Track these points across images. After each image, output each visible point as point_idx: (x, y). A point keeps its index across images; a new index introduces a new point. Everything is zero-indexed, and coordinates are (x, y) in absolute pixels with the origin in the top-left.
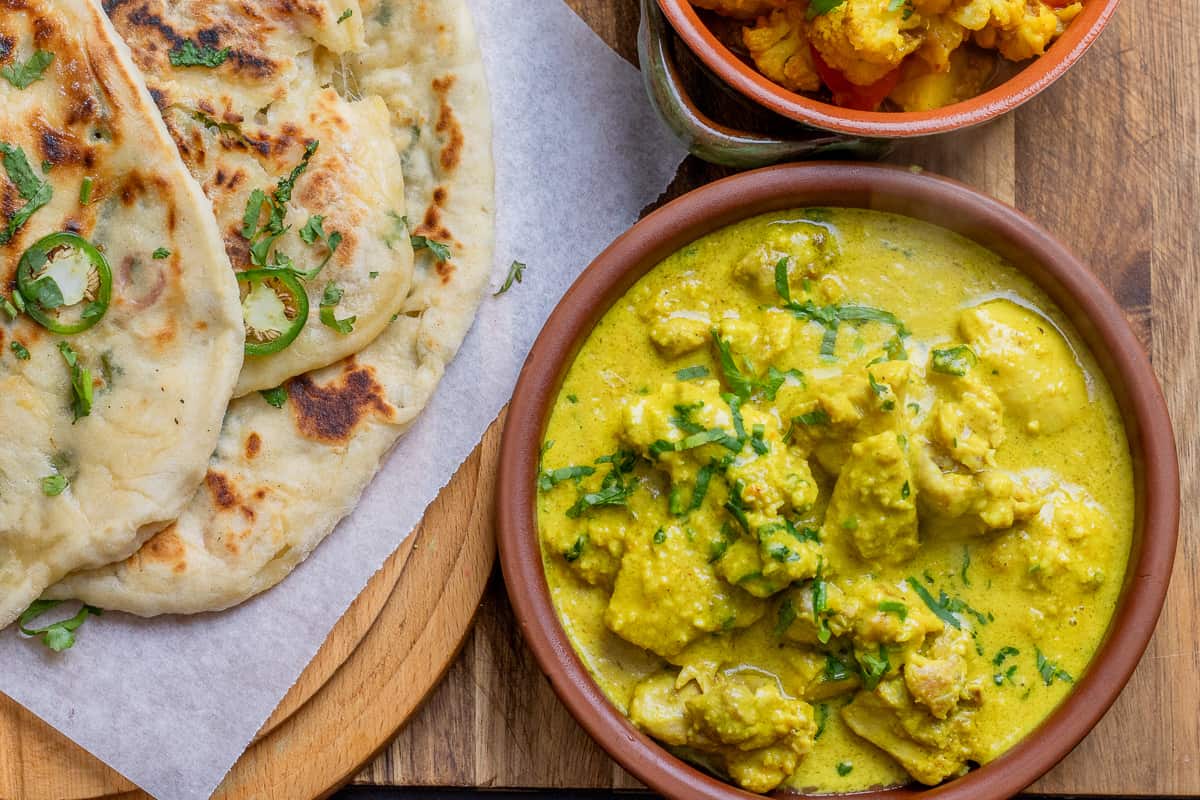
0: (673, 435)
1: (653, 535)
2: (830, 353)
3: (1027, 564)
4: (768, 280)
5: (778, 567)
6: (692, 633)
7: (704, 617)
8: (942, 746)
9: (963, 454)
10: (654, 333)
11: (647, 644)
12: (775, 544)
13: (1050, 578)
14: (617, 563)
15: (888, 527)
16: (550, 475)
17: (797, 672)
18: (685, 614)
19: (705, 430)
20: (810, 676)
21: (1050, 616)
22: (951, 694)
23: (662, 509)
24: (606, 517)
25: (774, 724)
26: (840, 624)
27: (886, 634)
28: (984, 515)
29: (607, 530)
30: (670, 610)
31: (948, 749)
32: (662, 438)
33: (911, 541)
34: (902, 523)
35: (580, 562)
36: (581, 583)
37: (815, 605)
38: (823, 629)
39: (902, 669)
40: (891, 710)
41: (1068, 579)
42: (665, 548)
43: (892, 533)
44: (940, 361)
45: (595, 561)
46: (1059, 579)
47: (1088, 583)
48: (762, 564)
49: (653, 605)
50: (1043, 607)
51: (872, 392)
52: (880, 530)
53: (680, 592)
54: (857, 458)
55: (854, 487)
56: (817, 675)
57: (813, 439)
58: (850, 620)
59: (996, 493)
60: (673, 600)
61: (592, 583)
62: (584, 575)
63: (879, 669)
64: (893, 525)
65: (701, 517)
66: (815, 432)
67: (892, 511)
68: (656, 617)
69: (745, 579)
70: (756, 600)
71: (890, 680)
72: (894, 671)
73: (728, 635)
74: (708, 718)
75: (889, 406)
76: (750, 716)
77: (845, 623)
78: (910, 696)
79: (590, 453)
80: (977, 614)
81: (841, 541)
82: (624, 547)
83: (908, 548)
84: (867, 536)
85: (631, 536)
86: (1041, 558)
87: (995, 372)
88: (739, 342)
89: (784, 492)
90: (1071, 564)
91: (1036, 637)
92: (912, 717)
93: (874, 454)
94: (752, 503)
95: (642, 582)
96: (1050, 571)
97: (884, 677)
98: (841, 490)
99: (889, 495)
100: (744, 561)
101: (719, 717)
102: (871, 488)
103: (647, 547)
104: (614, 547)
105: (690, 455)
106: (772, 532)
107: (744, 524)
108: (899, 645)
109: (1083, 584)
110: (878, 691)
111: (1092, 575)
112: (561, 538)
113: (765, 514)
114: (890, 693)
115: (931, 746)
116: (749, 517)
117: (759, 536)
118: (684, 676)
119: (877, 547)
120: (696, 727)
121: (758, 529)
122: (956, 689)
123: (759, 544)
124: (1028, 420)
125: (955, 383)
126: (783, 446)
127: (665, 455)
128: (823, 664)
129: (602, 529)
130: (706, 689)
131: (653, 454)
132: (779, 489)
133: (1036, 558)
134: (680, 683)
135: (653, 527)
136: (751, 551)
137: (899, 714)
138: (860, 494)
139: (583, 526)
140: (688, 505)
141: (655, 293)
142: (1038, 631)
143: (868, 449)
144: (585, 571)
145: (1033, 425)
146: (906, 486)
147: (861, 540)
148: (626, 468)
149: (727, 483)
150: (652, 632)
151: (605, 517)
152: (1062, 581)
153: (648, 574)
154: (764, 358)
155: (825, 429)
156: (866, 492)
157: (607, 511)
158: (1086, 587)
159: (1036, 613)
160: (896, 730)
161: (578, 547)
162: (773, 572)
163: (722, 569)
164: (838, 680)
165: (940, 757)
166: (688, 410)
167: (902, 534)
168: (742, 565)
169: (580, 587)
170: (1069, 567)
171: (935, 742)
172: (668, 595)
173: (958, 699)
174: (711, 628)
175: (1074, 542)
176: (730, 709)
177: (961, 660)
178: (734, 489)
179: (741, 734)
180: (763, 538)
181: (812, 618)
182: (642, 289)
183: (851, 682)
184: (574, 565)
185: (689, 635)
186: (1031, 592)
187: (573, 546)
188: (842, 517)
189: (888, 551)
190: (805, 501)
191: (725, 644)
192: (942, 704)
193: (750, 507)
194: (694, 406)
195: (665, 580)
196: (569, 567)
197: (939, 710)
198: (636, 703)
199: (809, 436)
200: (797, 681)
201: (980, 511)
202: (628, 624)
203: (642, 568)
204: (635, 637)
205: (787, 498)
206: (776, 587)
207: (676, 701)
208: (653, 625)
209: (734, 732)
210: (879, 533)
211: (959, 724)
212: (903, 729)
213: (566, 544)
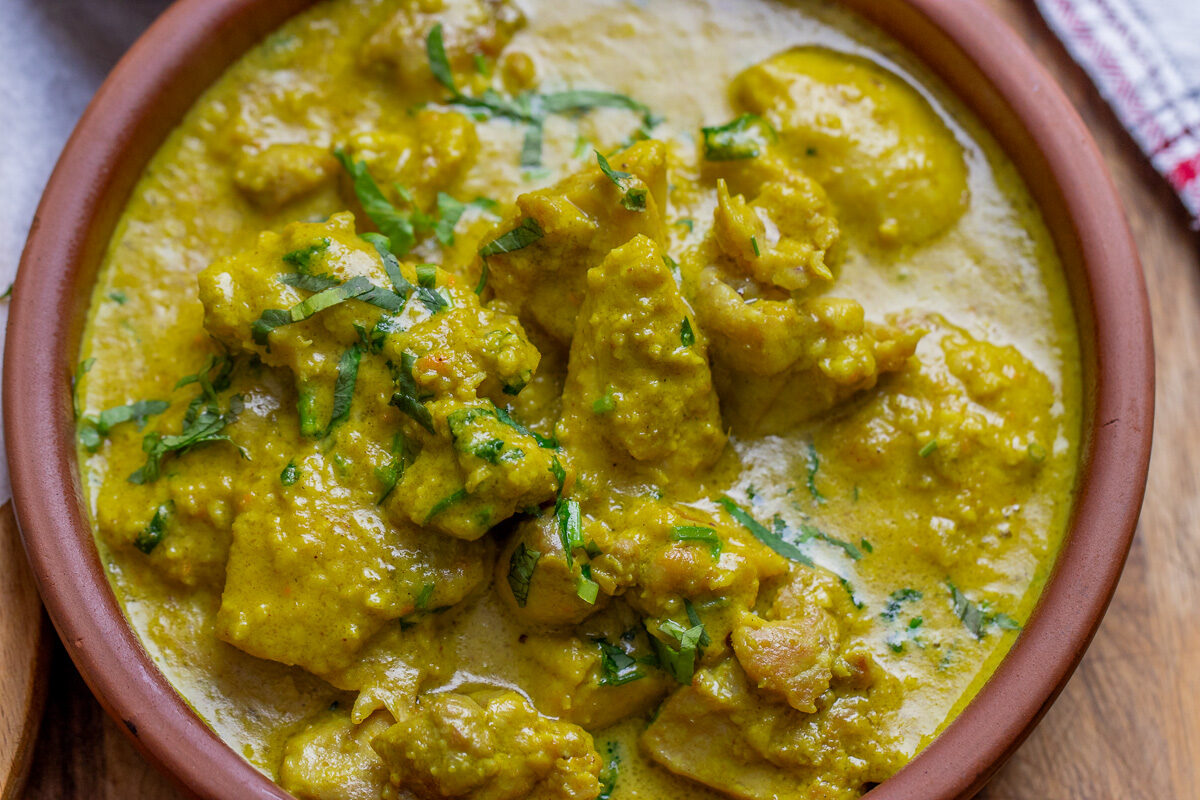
0: (287, 299)
1: (278, 476)
2: (535, 164)
3: (916, 445)
4: (416, 63)
5: (489, 473)
6: (365, 622)
7: (380, 592)
8: (818, 761)
9: (774, 267)
10: (241, 175)
11: (292, 658)
12: (478, 438)
13: (955, 461)
14: (224, 537)
15: (667, 400)
16: (96, 421)
17: (555, 674)
18: (349, 592)
19: (338, 283)
20: (577, 675)
21: (963, 526)
22: (816, 667)
23: (289, 434)
24: (197, 464)
25: (525, 753)
26: (612, 570)
27: (692, 576)
28: (826, 364)
29: (203, 487)
30: (323, 592)
31: (828, 766)
32: (268, 306)
33: (710, 428)
34: (690, 391)
35: (165, 549)
36: (171, 586)
37: (564, 539)
38: (583, 578)
39: (728, 641)
40: (722, 713)
41: (985, 462)
42: (302, 491)
43: (675, 408)
44: (718, 140)
45: (189, 543)
46: (971, 462)
47: (1021, 464)
48: (463, 474)
49: (294, 586)
50: (951, 512)
51: (607, 184)
52: (655, 402)
53: (335, 558)
54: (597, 291)
55: (600, 337)
56: (589, 672)
57: (520, 277)
58: (627, 559)
59: (839, 324)
60: (326, 572)
61: (189, 581)
62: (174, 570)
63: (691, 640)
64: (675, 397)
65: (353, 433)
66: (521, 263)
67: (671, 370)
68: (302, 604)
69: (441, 509)
70: (464, 544)
71: (713, 665)
72: (716, 646)
73: (428, 622)
74: (412, 755)
75: (637, 199)
76: (480, 740)
77: (619, 565)
78: (748, 682)
79: (157, 378)
80: (842, 544)
81: (595, 438)
82: (234, 506)
83: (708, 441)
84: (635, 417)
85: (242, 486)
86: (935, 432)
87: (811, 152)
88: (381, 161)
89: (483, 357)
90: (986, 435)
91: (947, 564)
92: (759, 720)
93: (624, 272)
94: (433, 383)
95: (270, 553)
96: (953, 450)
97: (700, 658)
98: (581, 355)
99: (658, 338)
100: (434, 480)
101: (431, 748)
102: (628, 331)
103: (270, 496)
104: (218, 511)
105: (318, 325)
106: (472, 418)
107: (424, 419)
108: (715, 594)
109: (1013, 467)
110: (697, 684)
111: (1024, 449)
112: (127, 518)
113: (458, 398)
114: (716, 685)
115: (798, 766)
116: (432, 407)
117: (451, 430)
118: (364, 702)
119: (654, 438)
120: (395, 778)
121: (449, 420)
122: (824, 657)
123: (453, 444)
124: (877, 221)
125: (746, 172)
126: (473, 298)
127: (277, 334)
128: (596, 655)
129: (191, 488)
130: (403, 716)
131: (260, 338)
132: (476, 354)
133: (927, 433)
134: (358, 715)
135: (277, 465)
136: (444, 461)
137: (737, 719)
138: (612, 346)
139: (161, 490)
140: (329, 416)
141: (234, 109)
142: (951, 553)
143: (613, 269)
144: (175, 562)
145: (889, 226)
146: (685, 327)
147: (625, 426)
148: (221, 383)
149: (389, 364)
150: (297, 633)
151: (198, 468)
152: (976, 464)
153: (279, 537)
154: (426, 177)
155: (539, 253)
156: (621, 339)
157: (196, 457)
158: (1018, 473)
159: (942, 525)
160: (736, 751)
161: (157, 523)
162: (482, 483)
163: (400, 504)
164: (627, 681)
165: (819, 782)
166: (306, 256)
167: (692, 414)
168: (432, 488)
169: (168, 596)
170: (984, 441)
171: (804, 756)
172: (315, 565)
173: (829, 676)
174: (395, 609)
175: (986, 399)
176: (446, 731)
177: (826, 616)
178: (399, 367)
179: (471, 771)
180: (458, 431)
181: (563, 560)
182: (212, 108)
183: (648, 683)
184: (155, 558)
185: (360, 628)
186: (927, 493)
187: (148, 524)
188: (590, 396)
189: (674, 446)
190: (520, 365)
191: (425, 641)
192: (804, 685)
193: (432, 393)
194: (314, 248)
195: (308, 538)
196: (146, 564)
197: (800, 696)
198: (290, 763)
199: (514, 272)
200: (557, 687)
201: (818, 359)
202: (257, 626)
203: (268, 530)
204: (272, 647)
205: (490, 365)
206: (495, 512)
207: (356, 749)
208: (299, 620)
209: (459, 769)
210: (655, 412)
211: (839, 721)
212: (747, 744)
213: (138, 524)
